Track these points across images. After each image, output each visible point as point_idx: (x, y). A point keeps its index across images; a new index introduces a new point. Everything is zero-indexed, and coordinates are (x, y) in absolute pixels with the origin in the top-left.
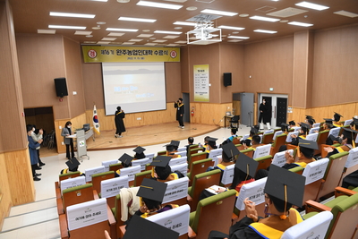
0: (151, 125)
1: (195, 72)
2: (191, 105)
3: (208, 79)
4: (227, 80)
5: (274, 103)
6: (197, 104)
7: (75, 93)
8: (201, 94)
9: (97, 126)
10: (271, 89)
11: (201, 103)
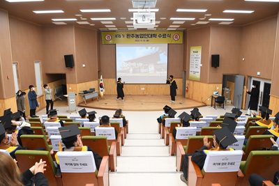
0: (152, 95)
1: (192, 53)
2: (187, 82)
3: (200, 60)
4: (215, 61)
5: (262, 89)
6: (191, 82)
7: (84, 66)
8: (195, 72)
9: (102, 91)
10: (258, 73)
11: (194, 81)
